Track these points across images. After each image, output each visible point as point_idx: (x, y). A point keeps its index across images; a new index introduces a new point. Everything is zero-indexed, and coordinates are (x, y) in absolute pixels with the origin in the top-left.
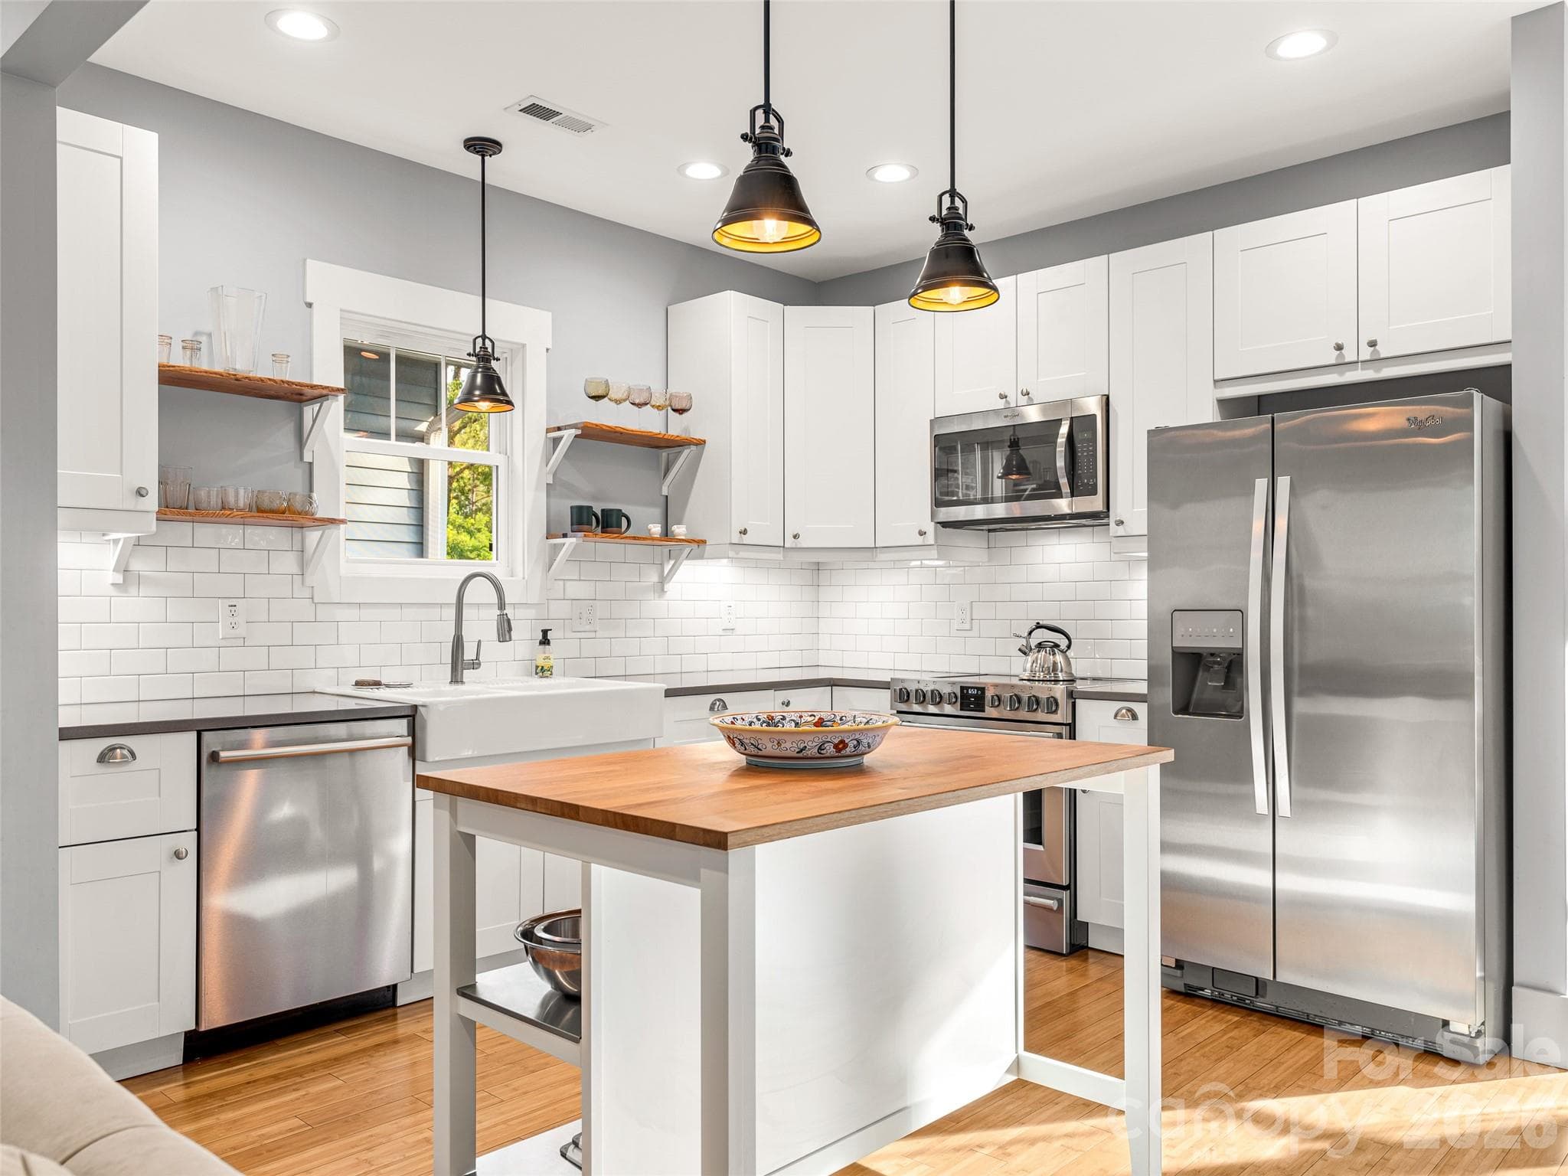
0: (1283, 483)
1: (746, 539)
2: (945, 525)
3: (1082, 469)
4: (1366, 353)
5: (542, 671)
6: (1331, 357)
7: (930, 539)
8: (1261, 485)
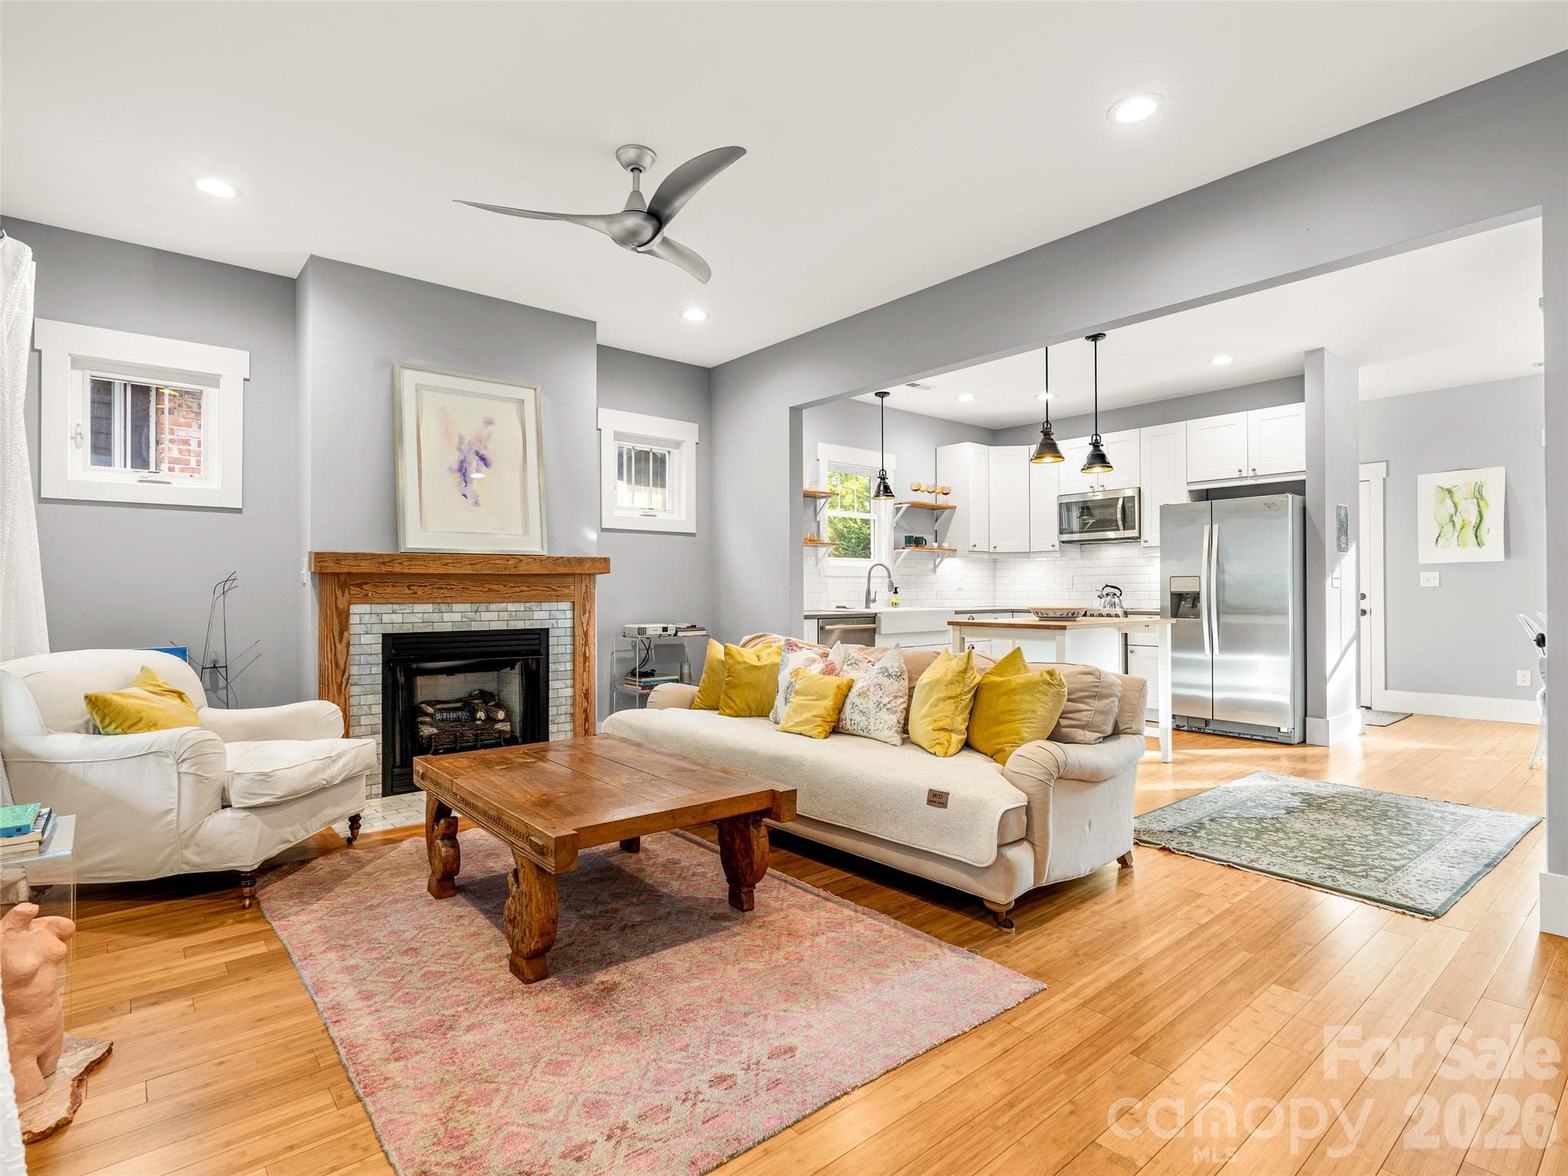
0: (1216, 527)
1: (975, 549)
2: (1063, 542)
3: (1129, 519)
4: (1251, 474)
5: (895, 605)
6: (1237, 475)
7: (1057, 548)
8: (1207, 528)
